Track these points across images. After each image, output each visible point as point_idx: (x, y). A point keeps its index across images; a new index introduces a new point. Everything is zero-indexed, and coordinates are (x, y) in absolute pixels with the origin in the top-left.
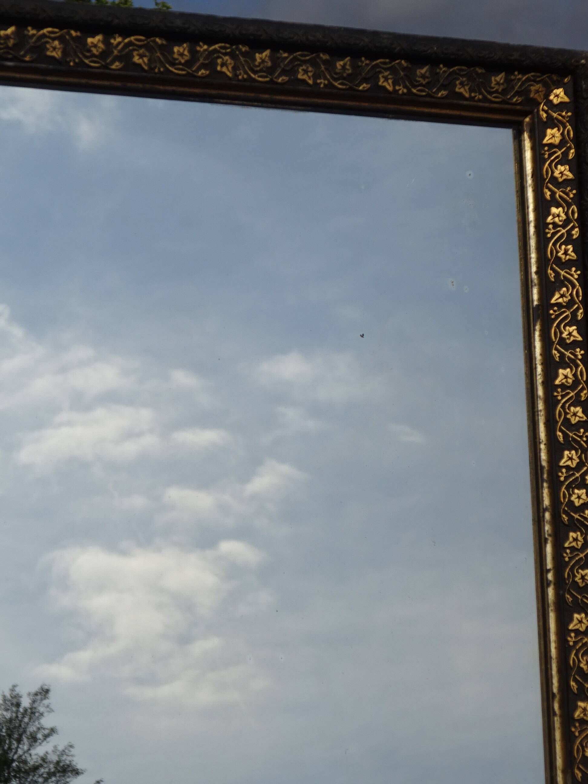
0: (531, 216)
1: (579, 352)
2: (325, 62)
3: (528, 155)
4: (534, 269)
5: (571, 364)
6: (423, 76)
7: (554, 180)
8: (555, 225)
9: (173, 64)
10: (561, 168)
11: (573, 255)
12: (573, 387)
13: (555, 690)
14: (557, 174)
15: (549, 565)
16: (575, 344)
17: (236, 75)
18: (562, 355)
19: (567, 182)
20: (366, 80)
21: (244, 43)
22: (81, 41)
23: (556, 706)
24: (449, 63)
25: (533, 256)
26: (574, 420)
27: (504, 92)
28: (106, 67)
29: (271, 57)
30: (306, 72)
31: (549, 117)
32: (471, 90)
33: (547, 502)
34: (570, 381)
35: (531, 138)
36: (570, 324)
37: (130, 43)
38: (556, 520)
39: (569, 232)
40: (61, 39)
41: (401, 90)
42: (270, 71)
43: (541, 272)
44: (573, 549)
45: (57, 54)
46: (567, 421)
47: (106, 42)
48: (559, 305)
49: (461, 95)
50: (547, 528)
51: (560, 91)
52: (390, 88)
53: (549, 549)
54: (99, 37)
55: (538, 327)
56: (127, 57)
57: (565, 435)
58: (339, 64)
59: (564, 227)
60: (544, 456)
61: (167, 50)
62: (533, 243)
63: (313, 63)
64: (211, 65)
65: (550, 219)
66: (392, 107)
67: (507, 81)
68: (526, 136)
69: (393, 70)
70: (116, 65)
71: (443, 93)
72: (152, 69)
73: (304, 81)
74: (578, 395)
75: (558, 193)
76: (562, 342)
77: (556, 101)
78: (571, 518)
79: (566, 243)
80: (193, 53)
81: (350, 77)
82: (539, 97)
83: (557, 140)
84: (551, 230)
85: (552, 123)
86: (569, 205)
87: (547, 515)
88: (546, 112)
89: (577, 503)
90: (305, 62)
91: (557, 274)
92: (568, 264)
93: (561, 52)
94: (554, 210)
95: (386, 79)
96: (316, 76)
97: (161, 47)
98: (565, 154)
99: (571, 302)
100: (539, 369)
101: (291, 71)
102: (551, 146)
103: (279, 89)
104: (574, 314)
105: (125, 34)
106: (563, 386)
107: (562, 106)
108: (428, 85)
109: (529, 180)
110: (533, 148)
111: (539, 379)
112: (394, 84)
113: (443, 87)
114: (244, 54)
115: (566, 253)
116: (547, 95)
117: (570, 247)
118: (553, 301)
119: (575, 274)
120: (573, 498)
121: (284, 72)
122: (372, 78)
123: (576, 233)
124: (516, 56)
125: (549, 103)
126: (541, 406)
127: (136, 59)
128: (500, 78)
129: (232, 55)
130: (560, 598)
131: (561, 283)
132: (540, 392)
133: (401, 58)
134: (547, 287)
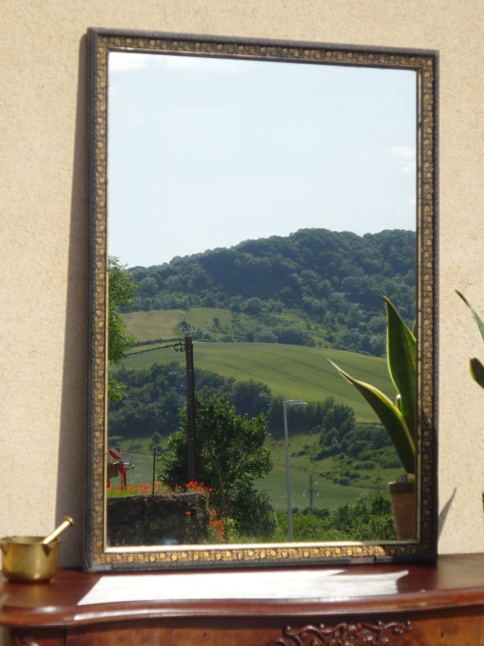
0: (420, 97)
3: (420, 80)
4: (420, 112)
5: (429, 139)
6: (393, 58)
7: (426, 87)
10: (429, 83)
14: (428, 85)
15: (420, 194)
16: (430, 133)
18: (426, 137)
19: (430, 88)
20: (377, 60)
24: (400, 55)
25: (420, 109)
27: (415, 62)
31: (426, 69)
33: (420, 176)
34: (428, 144)
36: (429, 128)
38: (422, 182)
39: (430, 102)
41: (386, 62)
43: (422, 113)
44: (425, 190)
46: (427, 155)
50: (420, 184)
51: (430, 62)
52: (383, 62)
53: (420, 189)
55: (420, 129)
57: (426, 159)
58: (370, 56)
59: (429, 100)
60: (420, 164)
62: (420, 105)
65: (425, 99)
67: (415, 59)
68: (420, 74)
69: (385, 57)
71: (397, 63)
74: (430, 147)
76: (426, 133)
77: (429, 64)
78: (426, 181)
79: (429, 105)
81: (373, 59)
82: (424, 63)
83: (428, 76)
84: (425, 102)
85: (427, 71)
86: (430, 94)
87: (420, 180)
88: (426, 67)
89: (428, 177)
91: (426, 114)
92: (429, 111)
94: (426, 96)
95: (383, 59)
98: (430, 79)
99: (429, 122)
100: (420, 140)
102: (426, 78)
104: (430, 125)
106: (426, 145)
107: (430, 66)
108: (394, 61)
109: (420, 87)
110: (421, 78)
111: (420, 143)
113: (398, 61)
115: (429, 108)
116: (426, 62)
120: (427, 176)
122: (379, 59)
123: (432, 102)
125: (426, 65)
126: (420, 150)
128: (413, 59)
130: (422, 203)
131: (427, 116)
132: (420, 147)
134: (423, 117)
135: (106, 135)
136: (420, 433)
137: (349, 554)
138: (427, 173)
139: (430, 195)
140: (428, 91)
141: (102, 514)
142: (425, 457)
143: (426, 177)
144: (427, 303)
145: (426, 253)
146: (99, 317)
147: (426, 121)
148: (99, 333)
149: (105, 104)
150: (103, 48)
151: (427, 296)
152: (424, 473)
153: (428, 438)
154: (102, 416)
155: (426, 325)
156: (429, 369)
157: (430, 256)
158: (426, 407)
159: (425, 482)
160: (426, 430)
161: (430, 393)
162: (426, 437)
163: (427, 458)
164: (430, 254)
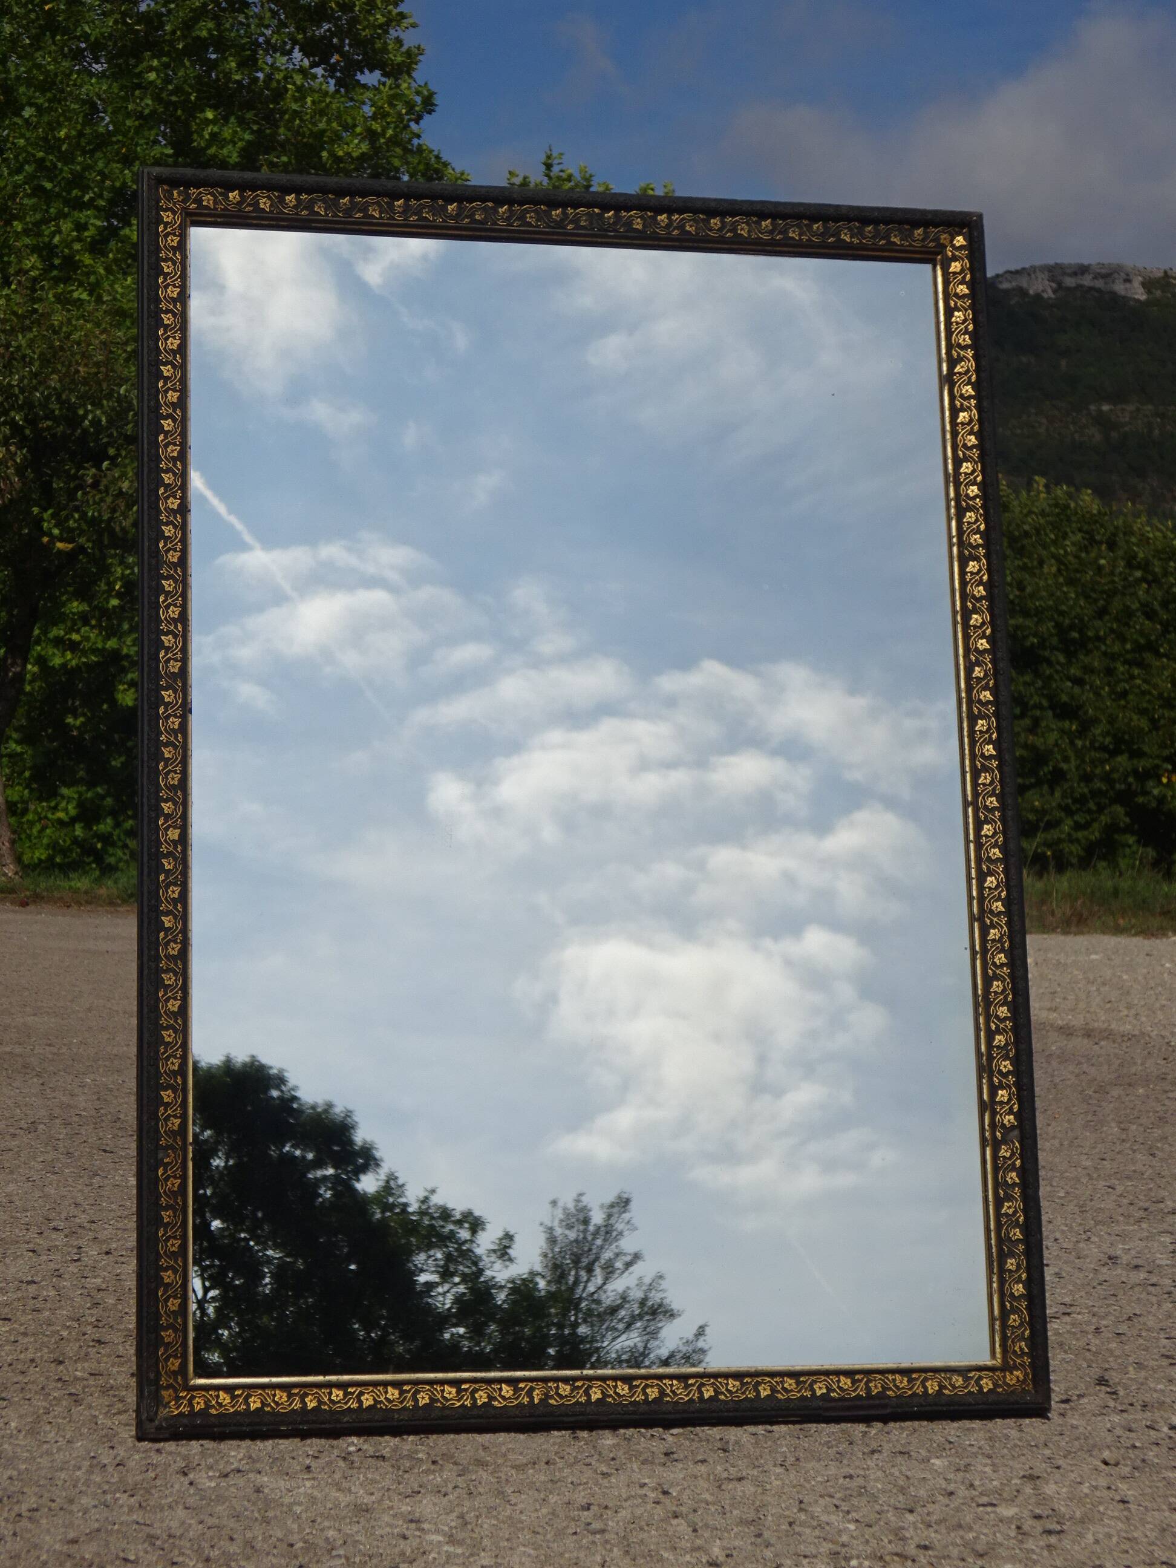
0: (942, 318)
1: (973, 402)
2: (806, 225)
3: (940, 280)
4: (944, 351)
5: (968, 409)
6: (870, 232)
7: (956, 295)
8: (957, 323)
9: (710, 230)
10: (961, 287)
11: (969, 342)
12: (969, 423)
13: (958, 608)
14: (958, 290)
15: (954, 533)
16: (970, 397)
17: (750, 236)
18: (962, 404)
19: (965, 296)
20: (833, 236)
21: (754, 215)
22: (654, 218)
23: (959, 618)
24: (886, 223)
25: (943, 343)
26: (969, 444)
27: (923, 240)
28: (669, 233)
29: (772, 224)
30: (794, 232)
31: (953, 255)
32: (901, 240)
33: (952, 495)
34: (967, 420)
35: (942, 269)
36: (966, 385)
37: (684, 219)
38: (958, 506)
39: (966, 327)
40: (641, 217)
41: (855, 241)
42: (771, 232)
43: (948, 353)
44: (969, 523)
45: (640, 227)
46: (965, 445)
47: (669, 218)
48: (960, 373)
49: (894, 243)
50: (953, 511)
51: (960, 238)
52: (848, 240)
53: (954, 523)
54: (665, 215)
55: (946, 388)
56: (681, 227)
57: (964, 454)
58: (815, 226)
59: (963, 323)
60: (950, 467)
61: (706, 222)
62: (943, 335)
63: (798, 226)
64: (734, 230)
65: (953, 319)
66: (850, 252)
67: (925, 232)
68: (938, 268)
69: (850, 229)
70: (676, 232)
71: (883, 242)
72: (697, 234)
73: (793, 238)
74: (972, 428)
75: (959, 303)
76: (962, 396)
77: (958, 245)
78: (967, 504)
79: (964, 334)
80: (722, 222)
81: (822, 234)
82: (947, 242)
83: (958, 270)
84: (954, 326)
85: (955, 259)
86: (966, 310)
87: (953, 503)
88: (951, 252)
89: (972, 495)
90: (793, 226)
91: (959, 354)
92: (965, 348)
93: (961, 213)
94: (956, 314)
95: (846, 234)
96: (800, 235)
97: (703, 220)
98: (964, 278)
99: (968, 371)
100: (947, 413)
101: (784, 232)
102: (954, 273)
103: (778, 243)
104: (970, 378)
105: (680, 213)
106: (963, 424)
107: (961, 247)
108: (873, 237)
109: (941, 295)
110: (943, 275)
111: (947, 420)
112: (851, 237)
113: (883, 238)
114: (755, 223)
115: (964, 340)
116: (952, 241)
117: (967, 337)
118: (956, 370)
119: (970, 353)
120: (969, 492)
121: (780, 233)
122: (837, 234)
123: (971, 327)
124: (930, 217)
125: (953, 246)
126: (948, 436)
127: (688, 228)
128: (920, 231)
129: (747, 223)
130: (960, 553)
131: (961, 359)
132: (948, 427)
133: (855, 221)
134: (952, 363)
135: (182, 404)
137: (819, 1393)
141: (180, 1291)
143: (967, 495)
144: (984, 785)
145: (978, 669)
146: (168, 816)
147: (958, 369)
150: (173, 212)
151: (986, 769)
153: (1006, 1107)
155: (986, 836)
156: (1000, 940)
157: (986, 675)
158: (998, 1031)
159: (1007, 1215)
160: (1001, 1087)
161: (1006, 998)
162: (1001, 1103)
163: (1008, 1155)
164: (985, 671)
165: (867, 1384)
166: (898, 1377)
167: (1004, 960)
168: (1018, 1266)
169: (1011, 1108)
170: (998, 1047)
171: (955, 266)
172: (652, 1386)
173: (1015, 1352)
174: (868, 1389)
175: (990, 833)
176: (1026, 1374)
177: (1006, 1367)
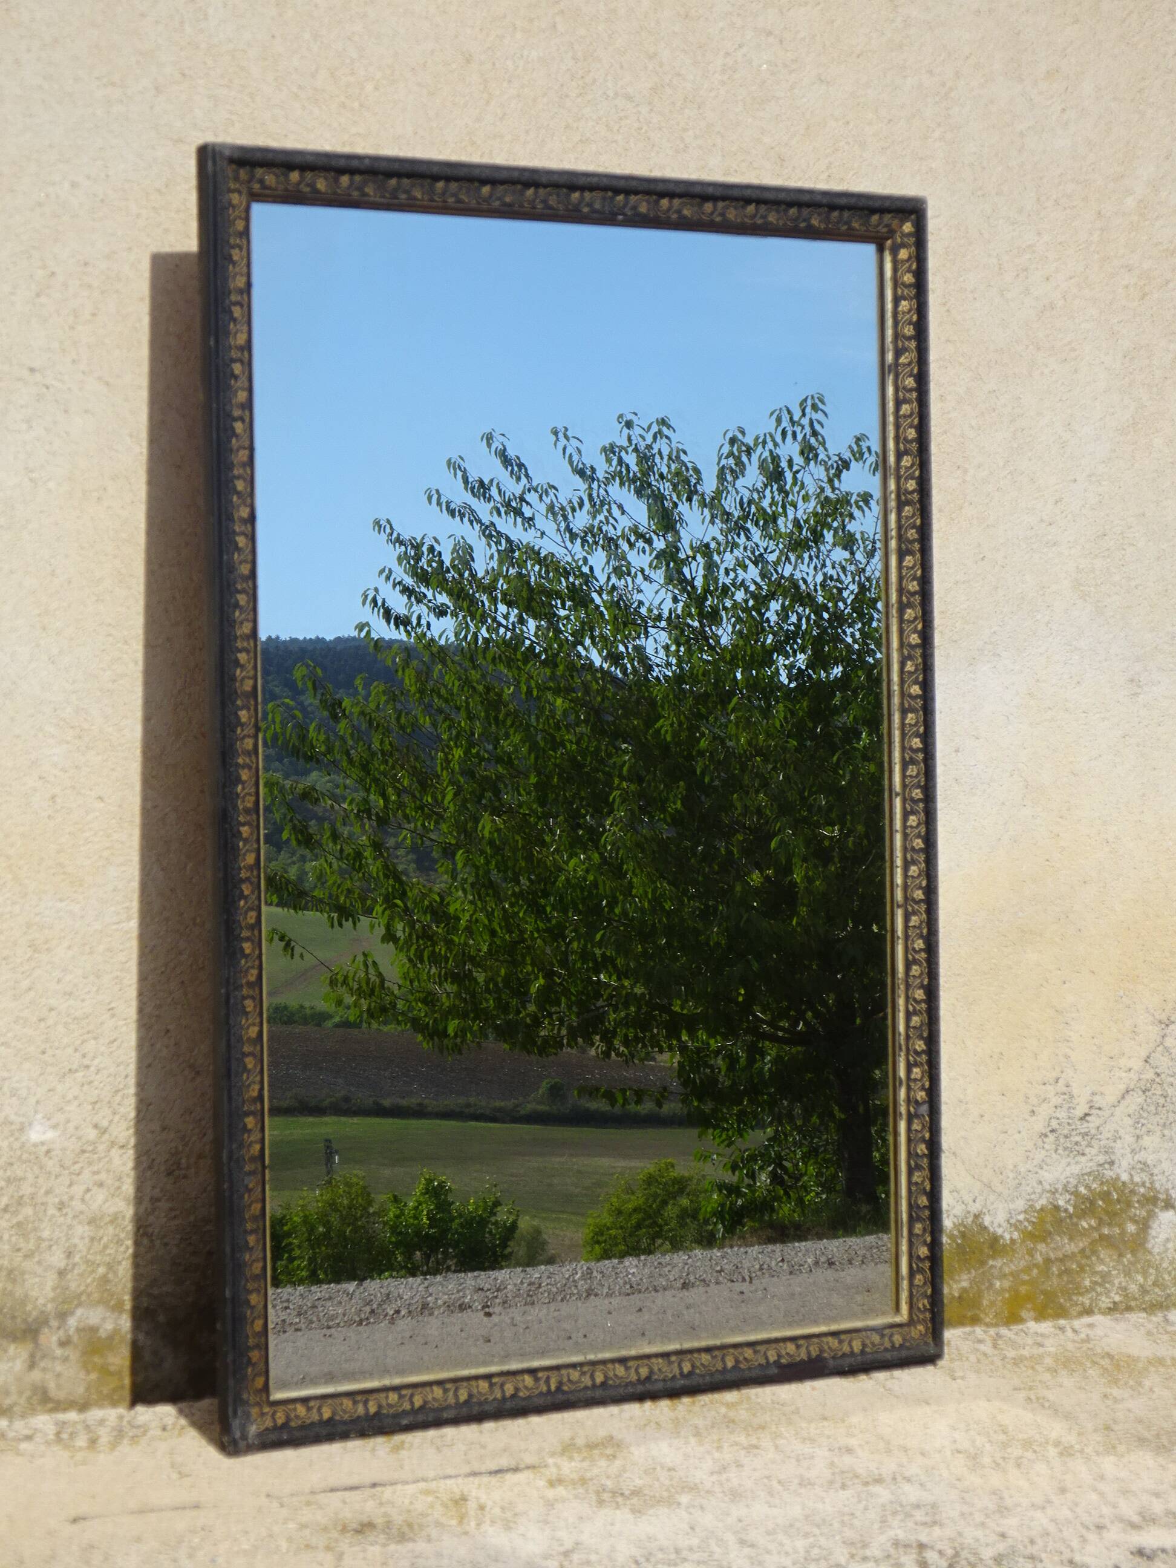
0: (889, 306)
4: (889, 340)
5: (910, 401)
7: (904, 283)
8: (903, 312)
11: (913, 332)
12: (910, 416)
15: (893, 526)
18: (905, 396)
19: (911, 285)
25: (889, 332)
36: (910, 376)
38: (897, 499)
39: (911, 317)
41: (823, 225)
43: (893, 343)
44: (907, 517)
50: (892, 503)
51: (908, 225)
55: (891, 377)
59: (908, 313)
62: (889, 323)
76: (905, 388)
77: (906, 231)
78: (906, 498)
79: (909, 324)
82: (896, 228)
84: (900, 316)
85: (903, 245)
86: (912, 299)
87: (892, 496)
88: (901, 237)
89: (910, 489)
91: (904, 344)
92: (909, 339)
94: (903, 303)
98: (911, 266)
99: (911, 362)
100: (891, 404)
102: (903, 261)
104: (912, 370)
107: (909, 234)
115: (910, 331)
116: (901, 227)
117: (911, 327)
118: (900, 361)
119: (914, 344)
120: (908, 485)
123: (915, 317)
125: (902, 232)
126: (891, 427)
130: (899, 547)
131: (905, 350)
132: (891, 419)
134: (898, 352)
135: (249, 405)
136: (902, 1073)
137: (772, 1359)
138: (906, 479)
139: (914, 531)
140: (906, 292)
141: (262, 1312)
142: (916, 1126)
143: (906, 490)
144: (911, 776)
145: (909, 663)
146: (246, 841)
147: (903, 360)
148: (248, 879)
149: (245, 328)
150: (240, 192)
151: (912, 761)
152: (912, 1163)
153: (919, 1084)
154: (258, 1078)
155: (911, 827)
156: (919, 927)
157: (916, 670)
158: (915, 1013)
159: (916, 1184)
160: (916, 1065)
161: (922, 982)
162: (915, 1080)
163: (919, 1128)
164: (916, 665)
165: (807, 1347)
166: (830, 1339)
167: (922, 946)
168: (924, 1230)
169: (923, 1085)
170: (914, 1028)
171: (903, 254)
172: (643, 1366)
173: (919, 1308)
174: (809, 1353)
175: (914, 824)
176: (927, 1329)
177: (911, 1322)
